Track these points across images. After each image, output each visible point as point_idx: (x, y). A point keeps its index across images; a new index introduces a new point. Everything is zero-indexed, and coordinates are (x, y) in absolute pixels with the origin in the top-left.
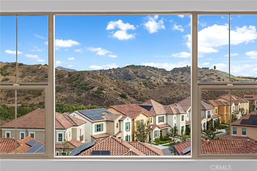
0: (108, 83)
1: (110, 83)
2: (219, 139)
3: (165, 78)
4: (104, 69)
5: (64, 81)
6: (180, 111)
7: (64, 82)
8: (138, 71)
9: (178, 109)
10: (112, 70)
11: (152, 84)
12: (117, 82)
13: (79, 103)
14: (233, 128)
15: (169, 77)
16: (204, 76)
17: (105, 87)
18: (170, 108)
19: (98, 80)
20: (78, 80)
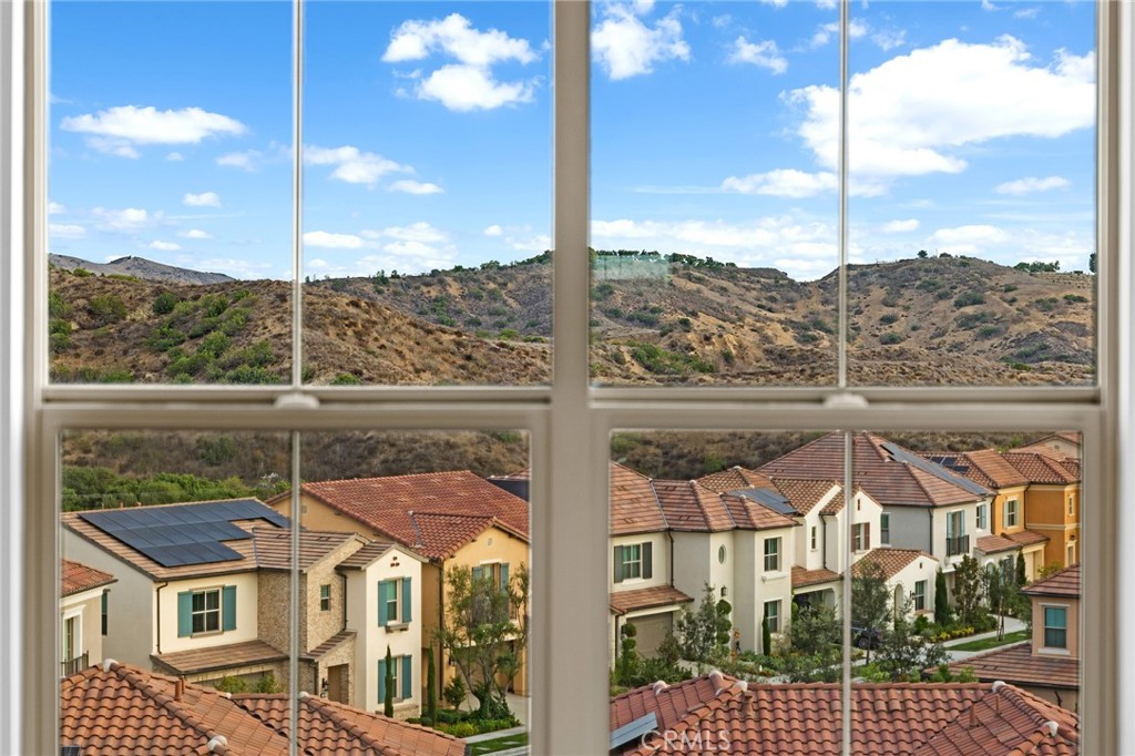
0: (400, 353)
1: (411, 350)
2: (948, 680)
3: (780, 322)
4: (400, 273)
5: (124, 339)
6: (753, 514)
7: (124, 345)
8: (612, 284)
9: (742, 500)
10: (449, 280)
11: (688, 361)
12: (459, 344)
13: (212, 464)
14: (1046, 609)
15: (804, 317)
16: (1027, 314)
17: (381, 376)
18: (694, 493)
19: (340, 336)
20: (212, 335)
